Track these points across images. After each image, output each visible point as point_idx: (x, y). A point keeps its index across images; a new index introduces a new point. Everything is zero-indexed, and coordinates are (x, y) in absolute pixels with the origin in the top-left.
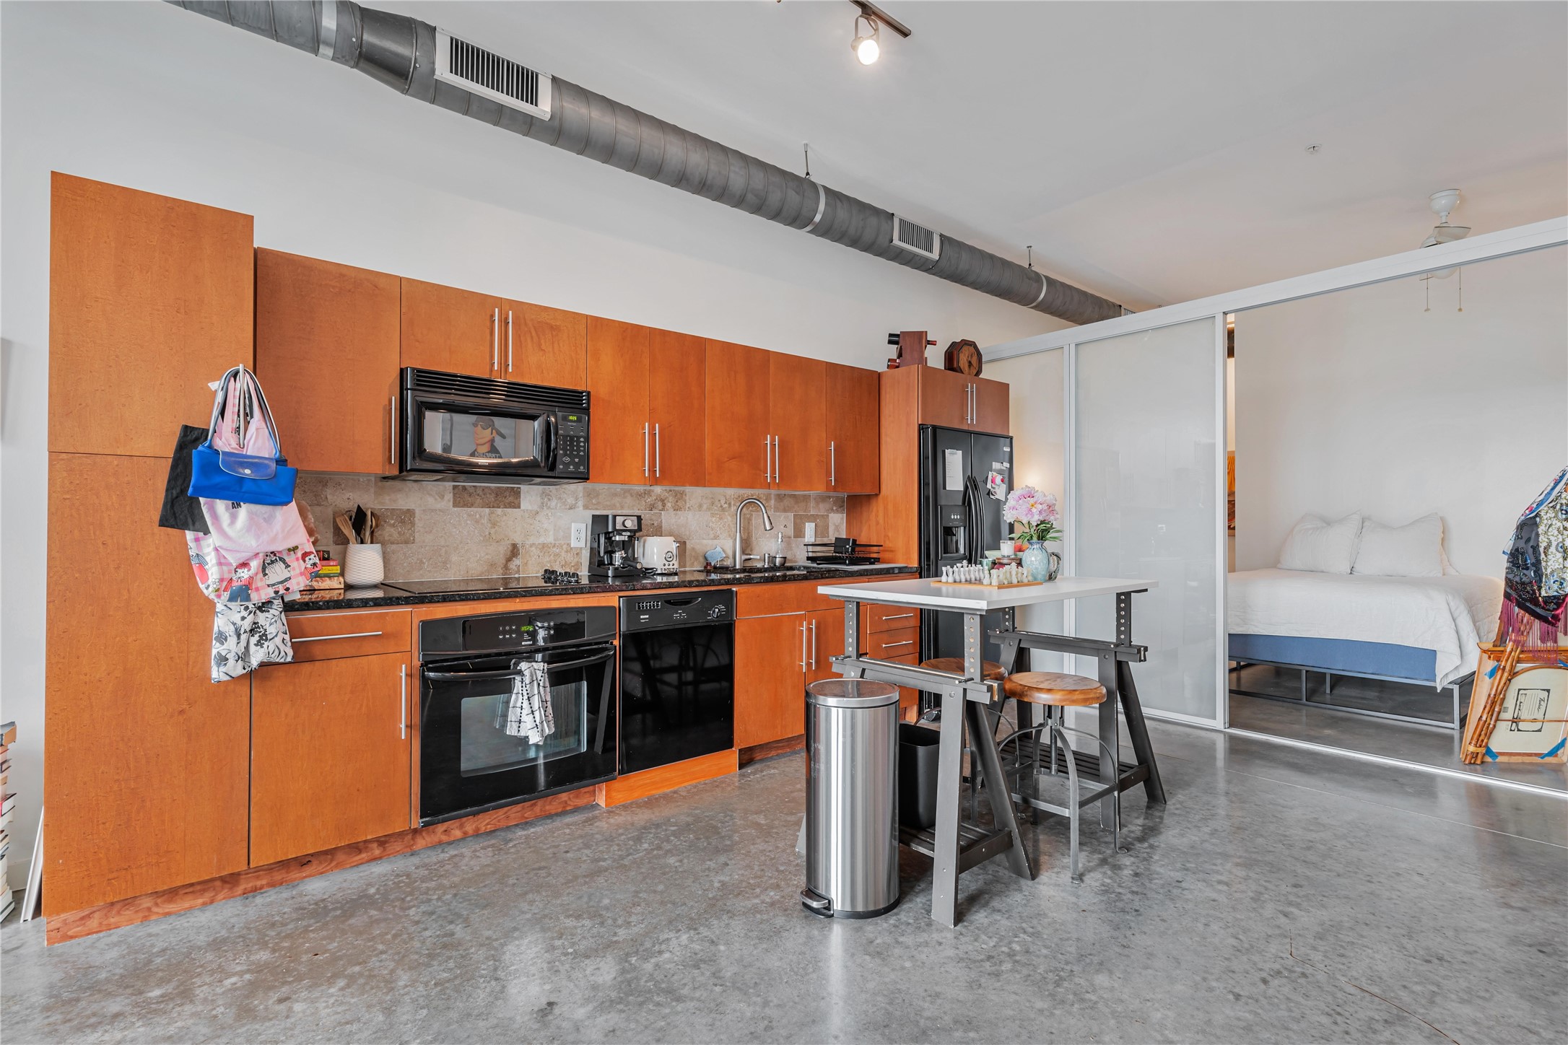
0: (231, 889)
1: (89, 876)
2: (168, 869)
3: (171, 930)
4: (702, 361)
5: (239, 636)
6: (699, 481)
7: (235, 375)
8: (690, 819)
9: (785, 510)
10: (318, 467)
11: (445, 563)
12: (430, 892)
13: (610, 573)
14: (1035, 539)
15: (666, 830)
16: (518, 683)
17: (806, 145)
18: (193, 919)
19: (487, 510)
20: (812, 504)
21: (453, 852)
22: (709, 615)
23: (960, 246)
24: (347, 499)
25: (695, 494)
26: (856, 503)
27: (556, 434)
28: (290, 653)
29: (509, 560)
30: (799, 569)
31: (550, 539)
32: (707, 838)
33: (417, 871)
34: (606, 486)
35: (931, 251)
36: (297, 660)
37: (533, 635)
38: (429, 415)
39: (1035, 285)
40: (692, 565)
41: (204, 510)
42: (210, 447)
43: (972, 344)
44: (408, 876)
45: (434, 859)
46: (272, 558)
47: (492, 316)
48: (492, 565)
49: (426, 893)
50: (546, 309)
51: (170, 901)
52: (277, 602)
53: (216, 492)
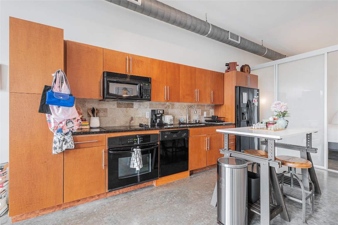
0: (59, 208)
1: (21, 206)
2: (42, 204)
3: (43, 220)
4: (179, 70)
5: (60, 142)
6: (178, 101)
7: (59, 72)
8: (179, 191)
9: (199, 109)
10: (82, 97)
11: (115, 122)
12: (110, 212)
13: (156, 125)
14: (281, 116)
15: (173, 195)
16: (133, 154)
17: (206, 13)
18: (49, 217)
19: (125, 108)
20: (206, 107)
21: (116, 199)
22: (182, 136)
23: (246, 40)
24: (90, 106)
25: (177, 104)
26: (217, 107)
27: (143, 89)
28: (74, 146)
29: (131, 121)
30: (203, 123)
31: (141, 116)
32: (184, 198)
33: (107, 204)
34: (155, 102)
35: (238, 41)
36: (75, 148)
37: (137, 141)
38: (111, 84)
39: (264, 50)
40: (176, 122)
41: (50, 108)
42: (52, 91)
43: (248, 66)
44: (105, 206)
45: (112, 201)
46: (68, 121)
47: (126, 58)
48: (127, 122)
49: (109, 212)
50: (140, 56)
51: (44, 211)
52: (70, 133)
53: (53, 103)
